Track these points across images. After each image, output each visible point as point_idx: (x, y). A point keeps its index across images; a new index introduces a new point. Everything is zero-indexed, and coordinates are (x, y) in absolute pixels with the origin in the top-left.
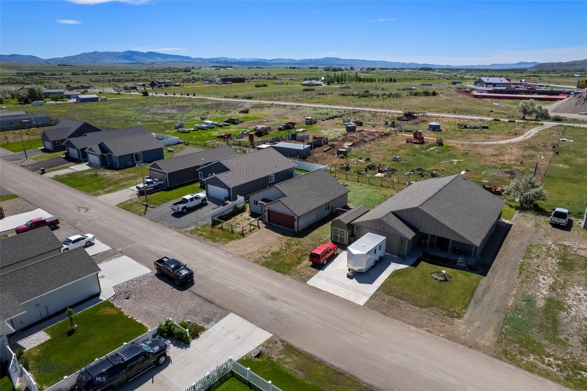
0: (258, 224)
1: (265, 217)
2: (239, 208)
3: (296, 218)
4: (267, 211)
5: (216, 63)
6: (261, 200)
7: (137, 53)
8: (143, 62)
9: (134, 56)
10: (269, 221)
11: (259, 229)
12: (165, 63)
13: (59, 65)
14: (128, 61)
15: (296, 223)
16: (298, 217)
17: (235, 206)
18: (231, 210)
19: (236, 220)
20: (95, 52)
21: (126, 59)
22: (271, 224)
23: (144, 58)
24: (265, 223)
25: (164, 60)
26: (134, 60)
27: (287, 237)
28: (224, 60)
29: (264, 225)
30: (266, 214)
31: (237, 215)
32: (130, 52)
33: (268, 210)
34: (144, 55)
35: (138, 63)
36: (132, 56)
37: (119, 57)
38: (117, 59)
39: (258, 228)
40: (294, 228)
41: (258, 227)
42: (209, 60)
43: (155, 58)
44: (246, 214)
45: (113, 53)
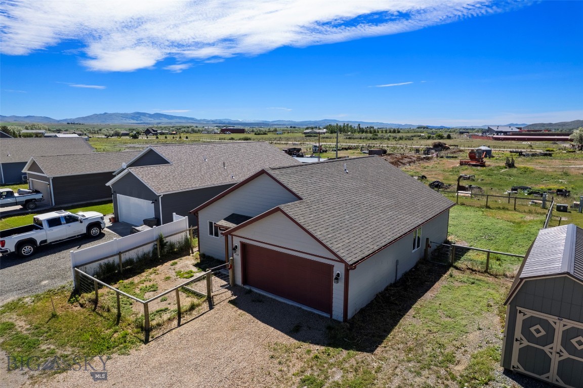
0: (209, 290)
1: (232, 267)
2: (172, 246)
3: (339, 269)
4: (239, 251)
5: (220, 123)
6: (227, 219)
7: (144, 114)
8: (149, 122)
9: (141, 117)
10: (245, 281)
11: (211, 307)
12: (171, 123)
13: (68, 124)
14: (135, 122)
15: (338, 289)
16: (349, 268)
17: (160, 240)
18: (148, 248)
19: (152, 276)
20: (105, 113)
21: (133, 119)
22: (250, 292)
23: (150, 119)
24: (233, 287)
25: (169, 121)
26: (141, 120)
27: (306, 346)
28: (227, 122)
29: (229, 293)
30: (238, 257)
31: (162, 263)
32: (138, 113)
33: (244, 245)
34: (151, 116)
35: (145, 123)
36: (140, 117)
37: (127, 118)
38: (125, 120)
39: (206, 306)
40: (328, 308)
41: (210, 300)
42: (212, 121)
43: (161, 118)
44: (188, 263)
45: (122, 114)
